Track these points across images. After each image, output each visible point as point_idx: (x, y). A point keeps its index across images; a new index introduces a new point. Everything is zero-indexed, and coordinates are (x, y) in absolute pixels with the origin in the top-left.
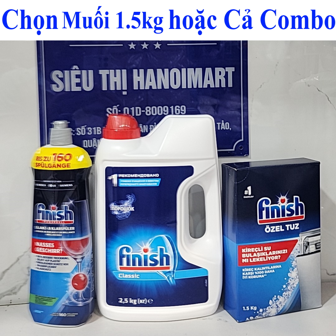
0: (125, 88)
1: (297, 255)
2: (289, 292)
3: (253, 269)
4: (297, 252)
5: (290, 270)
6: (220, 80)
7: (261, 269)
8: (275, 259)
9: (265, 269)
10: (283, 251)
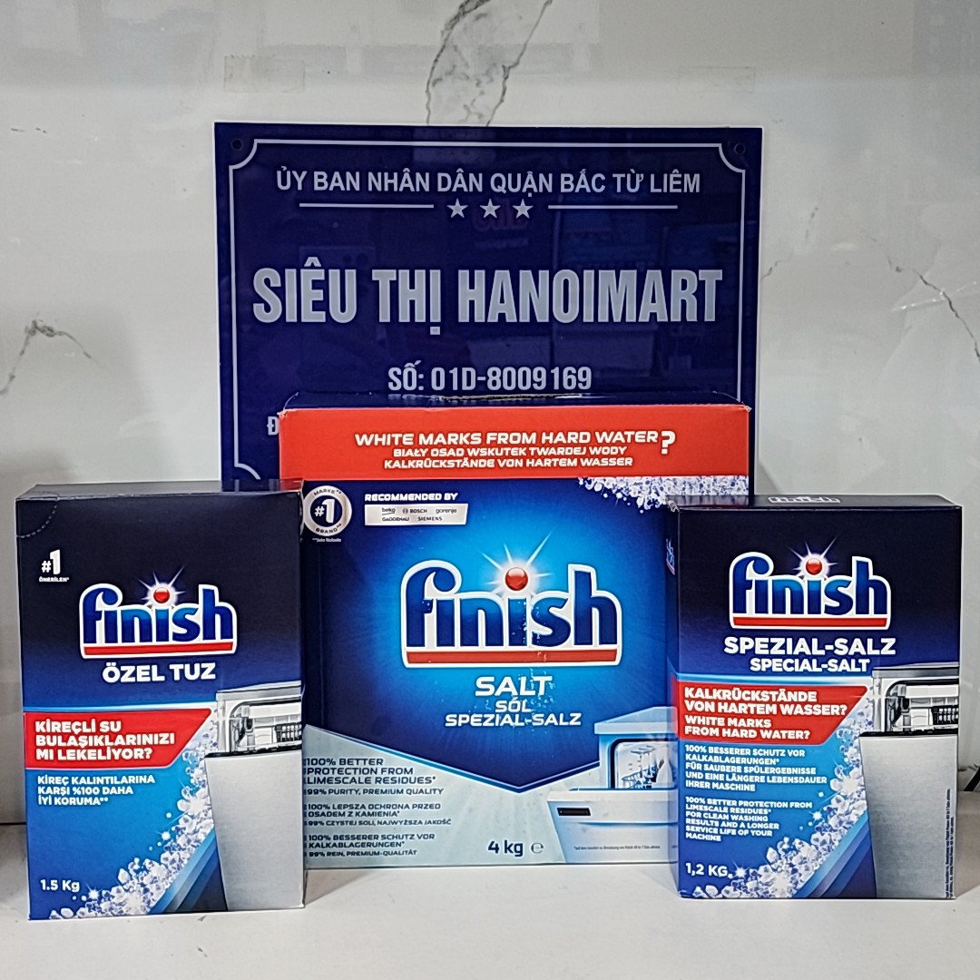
0: (436, 316)
1: (207, 754)
2: (181, 852)
3: (67, 778)
4: (209, 746)
5: (185, 792)
6: (684, 303)
7: (91, 780)
8: (133, 758)
9: (102, 783)
10: (160, 738)
